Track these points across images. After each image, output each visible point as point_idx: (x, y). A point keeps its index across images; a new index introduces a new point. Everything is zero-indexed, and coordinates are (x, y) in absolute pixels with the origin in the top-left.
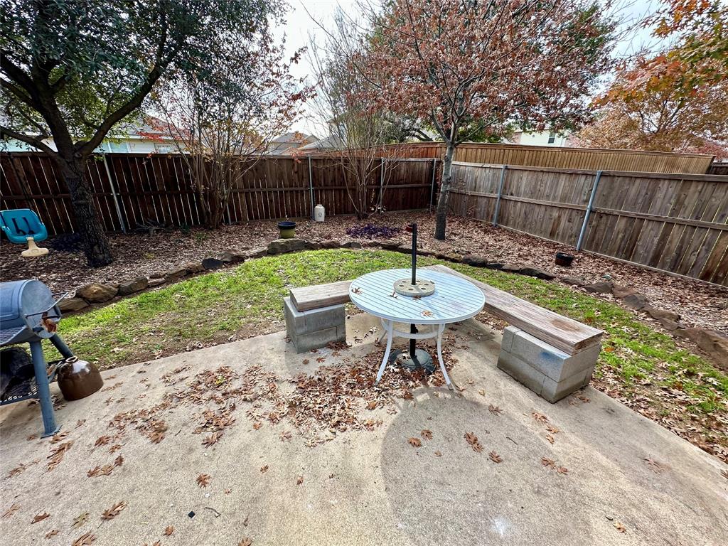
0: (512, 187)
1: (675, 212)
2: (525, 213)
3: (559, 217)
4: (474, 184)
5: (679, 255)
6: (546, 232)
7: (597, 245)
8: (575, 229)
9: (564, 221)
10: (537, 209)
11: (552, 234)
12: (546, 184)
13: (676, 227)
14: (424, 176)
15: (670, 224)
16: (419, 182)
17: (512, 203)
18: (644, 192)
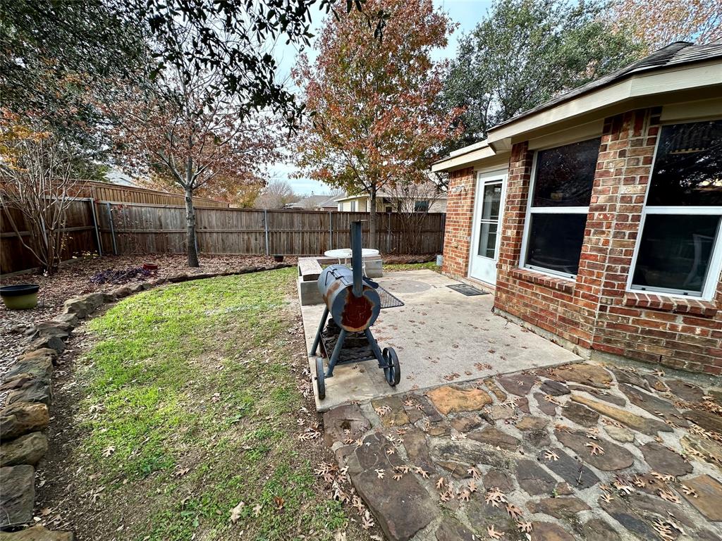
0: (203, 222)
1: (303, 227)
2: (223, 240)
3: (249, 238)
4: (158, 223)
5: (310, 246)
6: (243, 250)
7: (276, 250)
8: (262, 245)
9: (253, 241)
10: (230, 235)
11: (248, 250)
12: (233, 219)
13: (305, 234)
14: (83, 218)
15: (303, 233)
16: (80, 224)
17: (208, 235)
18: (288, 219)
